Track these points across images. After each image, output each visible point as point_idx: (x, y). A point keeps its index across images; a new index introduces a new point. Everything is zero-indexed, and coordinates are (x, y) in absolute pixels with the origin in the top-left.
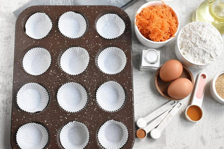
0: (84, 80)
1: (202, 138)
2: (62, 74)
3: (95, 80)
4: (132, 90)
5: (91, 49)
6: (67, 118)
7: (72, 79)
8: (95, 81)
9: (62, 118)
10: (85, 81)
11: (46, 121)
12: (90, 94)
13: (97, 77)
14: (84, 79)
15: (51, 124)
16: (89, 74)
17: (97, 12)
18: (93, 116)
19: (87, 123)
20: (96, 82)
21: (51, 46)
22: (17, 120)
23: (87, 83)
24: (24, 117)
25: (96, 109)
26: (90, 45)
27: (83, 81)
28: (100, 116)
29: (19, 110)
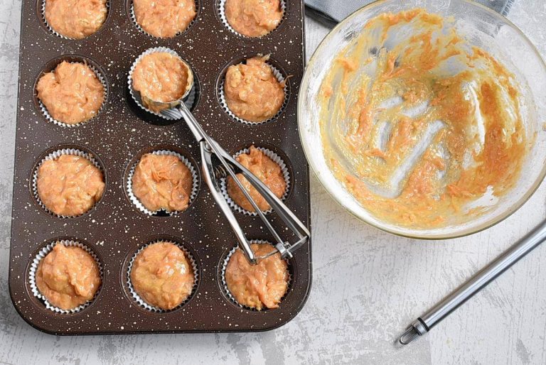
0: (136, 132)
1: (520, 346)
2: (190, 146)
3: (110, 132)
4: (20, 107)
5: (118, 209)
6: (178, 44)
7: (165, 133)
8: (108, 130)
9: (188, 44)
10: (134, 130)
11: (226, 39)
12: (123, 99)
13: (104, 139)
14: (136, 135)
15: (214, 32)
16: (123, 148)
17: (99, 312)
18: (117, 49)
19: (131, 35)
20: (107, 127)
21: (218, 218)
22: (291, 42)
23: (129, 124)
24: (276, 47)
25: (109, 65)
26: (118, 220)
27: (137, 129)
28: (100, 50)
29: (289, 63)
